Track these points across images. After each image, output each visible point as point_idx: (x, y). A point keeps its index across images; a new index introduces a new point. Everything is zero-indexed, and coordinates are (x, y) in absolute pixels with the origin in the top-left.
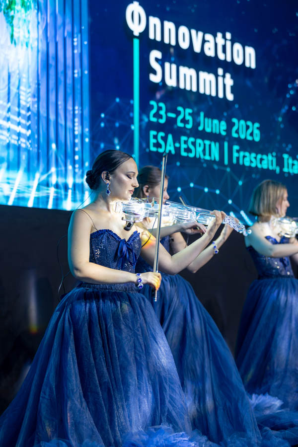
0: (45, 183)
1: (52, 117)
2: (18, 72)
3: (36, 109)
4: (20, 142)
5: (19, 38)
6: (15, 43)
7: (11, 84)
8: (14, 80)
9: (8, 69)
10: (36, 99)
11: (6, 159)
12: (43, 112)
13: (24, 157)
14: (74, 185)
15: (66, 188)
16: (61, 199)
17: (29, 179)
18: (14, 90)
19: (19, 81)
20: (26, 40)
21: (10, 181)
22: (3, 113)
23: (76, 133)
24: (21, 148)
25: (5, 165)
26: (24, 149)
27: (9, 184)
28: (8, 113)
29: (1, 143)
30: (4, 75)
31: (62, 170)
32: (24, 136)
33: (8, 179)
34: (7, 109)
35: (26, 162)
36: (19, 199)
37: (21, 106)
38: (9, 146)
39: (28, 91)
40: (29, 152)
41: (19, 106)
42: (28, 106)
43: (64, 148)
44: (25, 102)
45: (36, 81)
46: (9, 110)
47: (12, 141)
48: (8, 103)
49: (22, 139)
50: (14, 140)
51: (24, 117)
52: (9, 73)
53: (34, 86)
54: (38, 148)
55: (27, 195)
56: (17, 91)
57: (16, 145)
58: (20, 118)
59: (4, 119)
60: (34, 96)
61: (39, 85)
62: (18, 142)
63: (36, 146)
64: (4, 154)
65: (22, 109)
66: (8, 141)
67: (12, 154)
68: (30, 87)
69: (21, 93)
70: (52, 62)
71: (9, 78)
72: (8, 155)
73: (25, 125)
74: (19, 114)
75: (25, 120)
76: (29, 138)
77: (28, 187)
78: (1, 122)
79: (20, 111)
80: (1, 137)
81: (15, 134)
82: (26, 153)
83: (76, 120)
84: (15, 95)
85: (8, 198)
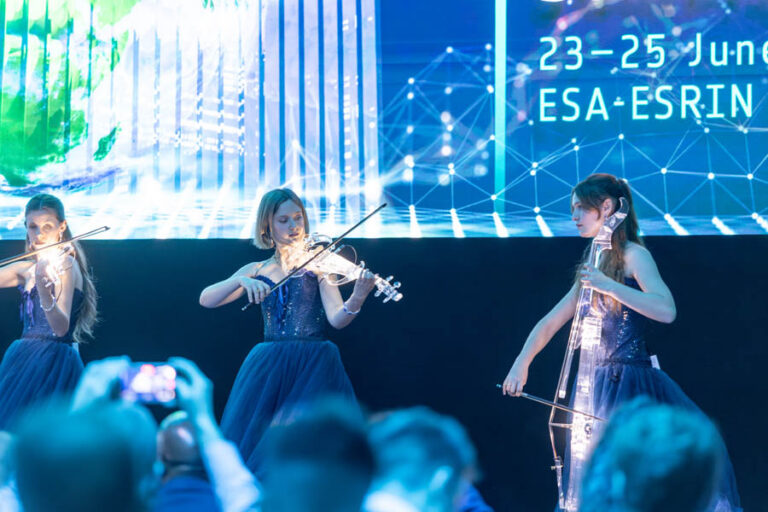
1: (292, 100)
2: (217, 46)
3: (258, 94)
4: (222, 147)
6: (212, 5)
7: (204, 66)
8: (211, 60)
9: (199, 46)
10: (257, 80)
11: (194, 173)
12: (271, 96)
13: (231, 168)
14: (342, 200)
15: (323, 204)
17: (242, 198)
18: (209, 74)
19: (221, 58)
21: (203, 204)
22: (188, 109)
23: (346, 117)
24: (225, 156)
25: (193, 182)
26: (232, 156)
27: (201, 208)
28: (198, 108)
29: (184, 152)
30: (189, 57)
31: (314, 178)
32: (231, 137)
33: (200, 201)
34: (196, 103)
35: (237, 174)
36: (221, 228)
37: (225, 94)
38: (199, 155)
39: (240, 70)
40: (242, 159)
41: (220, 94)
42: (240, 92)
43: (318, 144)
44: (234, 86)
45: (257, 53)
46: (200, 104)
47: (207, 147)
48: (198, 94)
49: (227, 142)
50: (210, 145)
51: (231, 109)
52: (199, 51)
53: (252, 60)
54: (262, 150)
55: (237, 222)
56: (217, 74)
57: (215, 152)
58: (223, 112)
59: (190, 118)
60: (252, 76)
61: (262, 57)
62: (219, 147)
63: (257, 148)
64: (190, 168)
65: (228, 98)
66: (198, 149)
67: (208, 166)
68: (243, 63)
69: (224, 74)
70: (292, 18)
71: (200, 58)
72: (199, 168)
73: (235, 120)
74: (221, 107)
75: (234, 113)
76: (241, 139)
77: (242, 209)
78: (184, 122)
79: (222, 102)
80: (184, 144)
81: (212, 136)
82: (237, 161)
83: (347, 97)
84: (214, 80)
85: (199, 228)
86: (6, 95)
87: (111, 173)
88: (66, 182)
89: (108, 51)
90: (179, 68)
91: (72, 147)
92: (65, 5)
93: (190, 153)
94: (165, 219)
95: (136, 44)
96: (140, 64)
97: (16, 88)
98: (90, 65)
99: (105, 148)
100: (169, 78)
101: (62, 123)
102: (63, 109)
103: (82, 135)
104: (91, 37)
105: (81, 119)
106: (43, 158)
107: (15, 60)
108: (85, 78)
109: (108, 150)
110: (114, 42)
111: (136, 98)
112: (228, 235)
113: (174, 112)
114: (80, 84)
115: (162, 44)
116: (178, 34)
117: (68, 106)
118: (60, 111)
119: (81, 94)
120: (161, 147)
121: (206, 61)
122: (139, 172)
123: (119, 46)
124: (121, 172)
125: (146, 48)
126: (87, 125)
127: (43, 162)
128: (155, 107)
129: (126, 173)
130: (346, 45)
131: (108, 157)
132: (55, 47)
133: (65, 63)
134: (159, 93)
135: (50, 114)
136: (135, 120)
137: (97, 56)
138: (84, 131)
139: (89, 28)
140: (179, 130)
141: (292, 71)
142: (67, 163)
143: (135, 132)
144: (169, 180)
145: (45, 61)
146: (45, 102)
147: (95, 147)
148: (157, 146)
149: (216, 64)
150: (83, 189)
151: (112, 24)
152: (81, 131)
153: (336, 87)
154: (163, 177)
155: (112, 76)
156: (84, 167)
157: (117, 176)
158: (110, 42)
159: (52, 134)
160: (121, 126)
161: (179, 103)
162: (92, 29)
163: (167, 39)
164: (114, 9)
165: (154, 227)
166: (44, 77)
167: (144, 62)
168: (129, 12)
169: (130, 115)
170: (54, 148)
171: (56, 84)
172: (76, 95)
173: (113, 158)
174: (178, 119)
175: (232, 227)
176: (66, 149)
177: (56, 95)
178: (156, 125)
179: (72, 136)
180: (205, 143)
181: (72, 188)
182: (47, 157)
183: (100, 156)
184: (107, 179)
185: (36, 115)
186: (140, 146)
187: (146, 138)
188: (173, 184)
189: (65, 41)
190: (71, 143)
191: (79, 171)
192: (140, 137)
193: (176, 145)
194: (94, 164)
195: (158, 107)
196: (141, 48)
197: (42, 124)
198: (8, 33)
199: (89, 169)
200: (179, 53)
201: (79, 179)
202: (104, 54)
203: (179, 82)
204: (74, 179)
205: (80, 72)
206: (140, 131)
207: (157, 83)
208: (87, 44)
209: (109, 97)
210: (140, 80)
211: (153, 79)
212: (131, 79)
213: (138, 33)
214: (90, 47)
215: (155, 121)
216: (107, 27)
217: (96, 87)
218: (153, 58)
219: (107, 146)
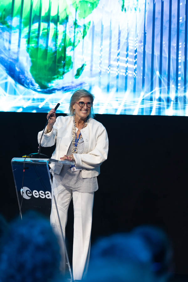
0: (149, 98)
1: (157, 53)
2: (127, 28)
3: (143, 50)
4: (127, 74)
5: (128, 7)
6: (125, 10)
7: (121, 37)
8: (124, 35)
9: (119, 28)
10: (143, 44)
11: (115, 85)
12: (148, 51)
13: (130, 83)
14: (176, 98)
15: (168, 100)
16: (164, 108)
17: (134, 97)
18: (123, 41)
19: (128, 34)
20: (135, 6)
21: (118, 99)
22: (114, 56)
23: (179, 61)
24: (128, 78)
25: (115, 89)
26: (131, 78)
27: (117, 101)
28: (118, 56)
29: (111, 76)
30: (115, 33)
31: (165, 89)
32: (131, 69)
33: (117, 98)
34: (117, 54)
35: (133, 86)
36: (125, 110)
37: (129, 50)
38: (118, 77)
39: (136, 39)
40: (135, 79)
41: (127, 50)
42: (135, 49)
43: (167, 73)
44: (133, 46)
45: (143, 32)
46: (119, 54)
47: (121, 74)
48: (118, 50)
49: (129, 72)
50: (122, 73)
51: (131, 57)
52: (119, 30)
53: (141, 35)
54: (144, 75)
55: (131, 107)
56: (126, 41)
57: (124, 76)
58: (128, 58)
59: (114, 61)
60: (141, 42)
61: (145, 33)
62: (126, 74)
63: (142, 74)
64: (114, 83)
65: (130, 52)
66: (117, 74)
67: (121, 82)
68: (137, 37)
69: (129, 41)
70: (158, 16)
71: (120, 34)
72: (117, 82)
73: (133, 62)
74: (127, 56)
75: (132, 59)
76: (135, 70)
77: (134, 102)
78: (112, 62)
79: (128, 54)
80: (111, 72)
81: (123, 69)
82: (133, 80)
83: (180, 52)
84: (125, 44)
85: (116, 110)
86: (40, 49)
87: (81, 84)
88: (63, 88)
89: (82, 30)
90: (111, 38)
91: (66, 72)
92: (65, 10)
93: (114, 76)
94: (103, 105)
95: (93, 27)
96: (95, 36)
97: (45, 45)
98: (74, 36)
99: (79, 73)
100: (106, 42)
101: (62, 62)
102: (63, 55)
103: (70, 67)
104: (75, 24)
105: (70, 60)
106: (54, 77)
107: (44, 34)
108: (72, 41)
109: (80, 74)
110: (85, 26)
111: (92, 51)
112: (128, 113)
113: (108, 58)
114: (70, 45)
115: (104, 27)
116: (111, 23)
117: (65, 54)
118: (62, 56)
119: (71, 49)
120: (102, 73)
121: (122, 34)
122: (92, 84)
123: (87, 28)
124: (85, 84)
125: (98, 29)
126: (72, 63)
127: (54, 79)
128: (100, 55)
129: (87, 84)
130: (180, 28)
131: (80, 77)
132: (61, 28)
133: (64, 35)
134: (102, 49)
135: (58, 57)
136: (92, 61)
137: (78, 32)
138: (71, 66)
139: (74, 20)
140: (110, 66)
141: (157, 40)
142: (64, 79)
143: (91, 67)
144: (105, 88)
145: (56, 34)
146: (56, 52)
147: (75, 72)
148: (100, 73)
149: (126, 36)
150: (70, 91)
151: (84, 18)
152: (70, 65)
153: (176, 48)
154: (102, 87)
155: (83, 41)
156: (71, 81)
158: (83, 26)
159: (58, 66)
160: (86, 63)
161: (110, 53)
162: (76, 20)
163: (106, 25)
164: (85, 11)
166: (56, 41)
167: (96, 35)
168: (91, 13)
169: (90, 58)
170: (59, 72)
171: (60, 44)
172: (68, 49)
173: (82, 78)
174: (109, 61)
175: (130, 110)
176: (64, 73)
177: (60, 49)
178: (100, 63)
179: (66, 67)
180: (120, 72)
181: (65, 90)
182: (56, 76)
183: (77, 77)
185: (52, 58)
186: (94, 72)
187: (96, 69)
188: (106, 90)
189: (65, 26)
190: (66, 71)
191: (69, 83)
192: (94, 69)
193: (108, 73)
194: (75, 80)
195: (102, 55)
196: (95, 29)
197: (54, 62)
198: (42, 21)
199: (73, 82)
200: (111, 31)
201: (68, 87)
202: (80, 32)
203: (110, 44)
204: (66, 87)
205: (70, 39)
206: (94, 66)
207: (101, 45)
208: (74, 27)
209: (81, 50)
210: (95, 43)
211: (100, 43)
212: (91, 43)
213: (94, 22)
214: (75, 28)
215: (100, 62)
216: (82, 19)
217: (76, 46)
218: (100, 33)
219: (80, 73)
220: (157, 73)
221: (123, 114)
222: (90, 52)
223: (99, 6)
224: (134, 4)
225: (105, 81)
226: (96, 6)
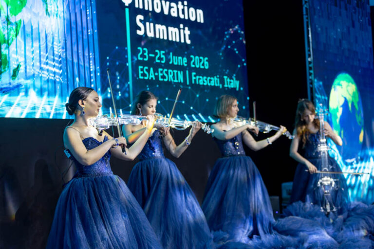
1: (75, 61)
2: (52, 33)
3: (65, 56)
5: (51, 11)
6: (49, 15)
7: (48, 41)
8: (50, 38)
9: (46, 32)
10: (64, 50)
11: (47, 89)
12: (69, 58)
13: (58, 87)
17: (62, 101)
18: (50, 45)
19: (53, 38)
20: (56, 13)
21: (50, 103)
22: (43, 60)
23: (91, 70)
24: (56, 82)
25: (46, 93)
27: (50, 105)
28: (47, 59)
29: (43, 79)
30: (43, 35)
32: (58, 74)
33: (49, 102)
34: (46, 57)
35: (60, 90)
36: (56, 114)
37: (55, 55)
38: (48, 81)
39: (59, 45)
41: (53, 54)
42: (59, 54)
43: (84, 80)
44: (58, 52)
45: (64, 39)
47: (51, 78)
48: (46, 53)
49: (57, 76)
51: (57, 62)
52: (46, 34)
53: (63, 41)
54: (68, 81)
55: (61, 112)
56: (52, 45)
57: (53, 80)
58: (55, 62)
59: (44, 64)
60: (63, 48)
61: (66, 40)
62: (54, 78)
63: (66, 80)
64: (45, 86)
65: (56, 57)
66: (47, 78)
67: (51, 86)
68: (60, 42)
69: (55, 46)
70: (73, 26)
71: (46, 37)
72: (48, 86)
73: (58, 67)
76: (61, 75)
78: (43, 66)
79: (54, 58)
80: (43, 75)
81: (52, 73)
82: (59, 85)
83: (91, 62)
84: (51, 48)
85: (49, 114)
87: (18, 86)
88: (1, 89)
90: (39, 40)
91: (3, 72)
93: (45, 80)
94: (38, 109)
95: (24, 26)
98: (8, 33)
100: (36, 45)
103: (7, 67)
105: (6, 59)
108: (7, 38)
109: (16, 75)
110: (17, 24)
111: (25, 52)
112: (59, 117)
113: (39, 60)
114: (5, 42)
115: (34, 28)
116: (38, 25)
119: (5, 47)
120: (35, 76)
121: (48, 39)
122: (28, 86)
123: (18, 26)
124: (22, 86)
125: (28, 30)
126: (8, 62)
128: (32, 57)
129: (24, 87)
134: (33, 51)
136: (25, 62)
137: (10, 29)
140: (41, 68)
141: (75, 49)
142: (1, 79)
143: (26, 68)
144: (39, 91)
147: (12, 72)
148: (34, 75)
149: (52, 40)
150: (8, 93)
151: (15, 15)
152: (6, 65)
153: (88, 57)
154: (36, 90)
155: (16, 40)
156: (8, 82)
157: (21, 87)
158: (15, 24)
160: (21, 64)
161: (40, 56)
162: (8, 16)
163: (35, 26)
164: (15, 9)
165: (35, 113)
167: (27, 35)
168: (21, 11)
169: (23, 59)
172: (3, 47)
173: (18, 79)
174: (40, 64)
175: (60, 114)
176: (1, 73)
178: (33, 65)
179: (2, 66)
180: (50, 76)
181: (4, 92)
183: (14, 78)
184: (16, 89)
186: (28, 74)
188: (40, 93)
190: (2, 70)
191: (6, 84)
192: (28, 70)
193: (40, 76)
194: (12, 81)
196: (26, 29)
199: (10, 84)
200: (39, 34)
201: (6, 88)
202: (13, 29)
203: (40, 47)
204: (4, 88)
205: (4, 35)
206: (28, 67)
207: (32, 46)
208: (6, 23)
209: (15, 50)
210: (27, 44)
211: (31, 44)
212: (23, 42)
213: (25, 21)
214: (8, 25)
215: (32, 63)
216: (13, 16)
217: (11, 44)
218: (30, 35)
219: (16, 73)
220: (77, 79)
221: (55, 118)
222: (23, 52)
223: (27, 5)
224: (55, 10)
225: (38, 84)
226: (25, 5)
